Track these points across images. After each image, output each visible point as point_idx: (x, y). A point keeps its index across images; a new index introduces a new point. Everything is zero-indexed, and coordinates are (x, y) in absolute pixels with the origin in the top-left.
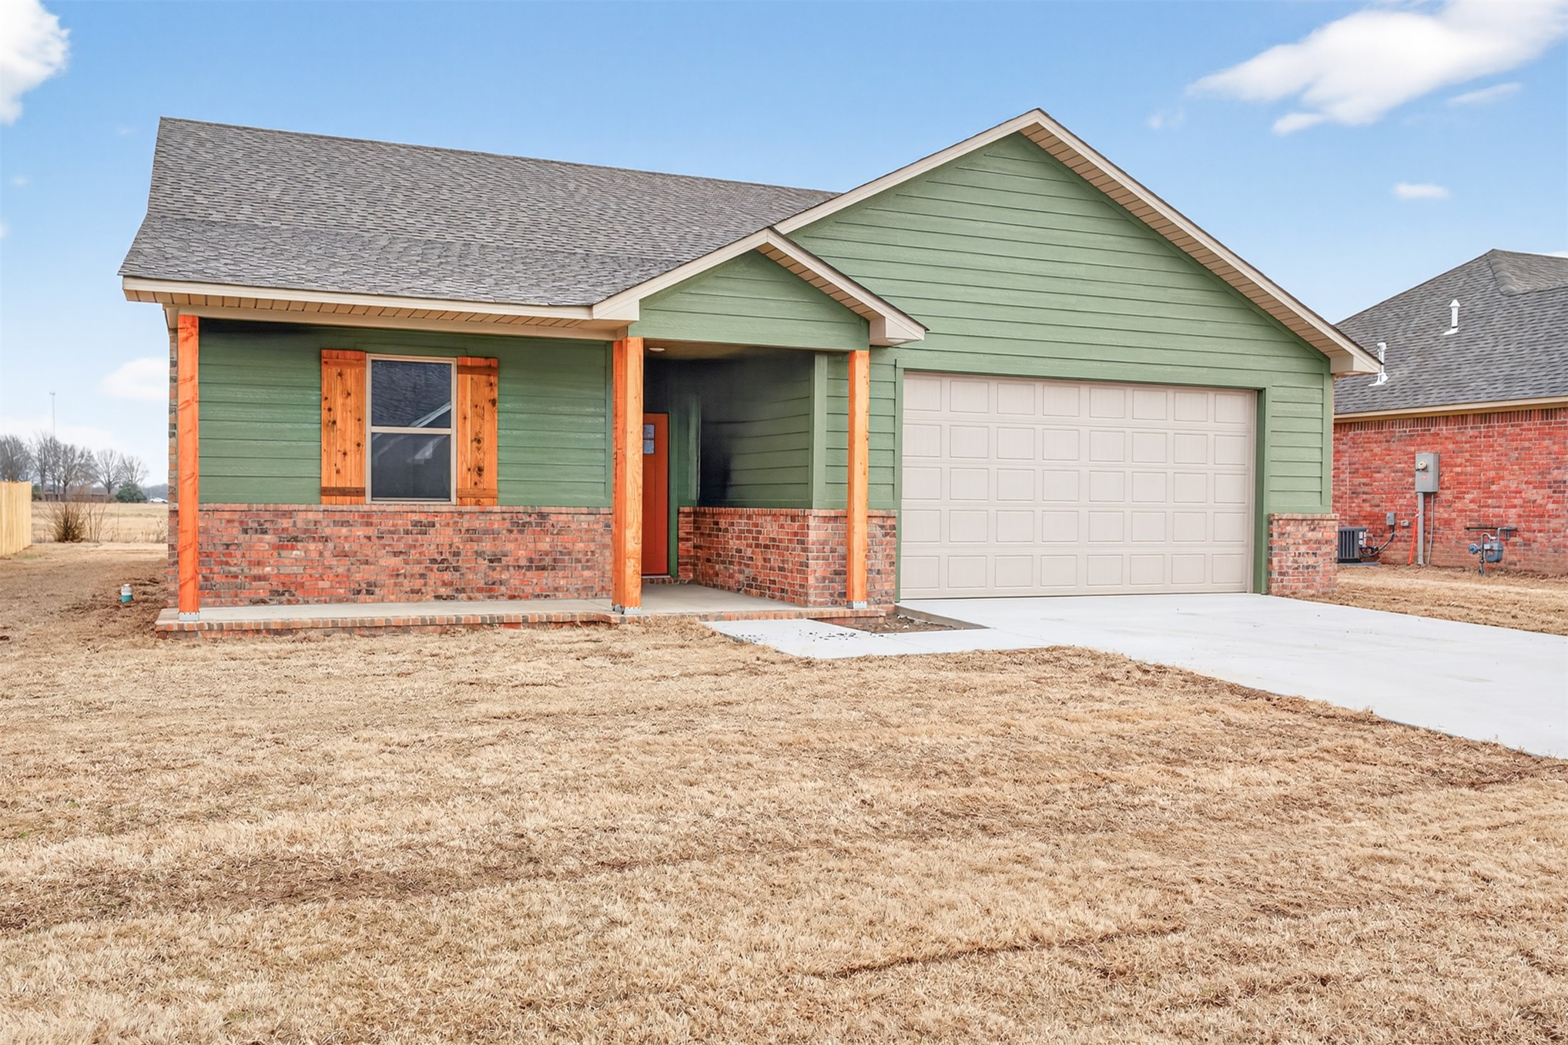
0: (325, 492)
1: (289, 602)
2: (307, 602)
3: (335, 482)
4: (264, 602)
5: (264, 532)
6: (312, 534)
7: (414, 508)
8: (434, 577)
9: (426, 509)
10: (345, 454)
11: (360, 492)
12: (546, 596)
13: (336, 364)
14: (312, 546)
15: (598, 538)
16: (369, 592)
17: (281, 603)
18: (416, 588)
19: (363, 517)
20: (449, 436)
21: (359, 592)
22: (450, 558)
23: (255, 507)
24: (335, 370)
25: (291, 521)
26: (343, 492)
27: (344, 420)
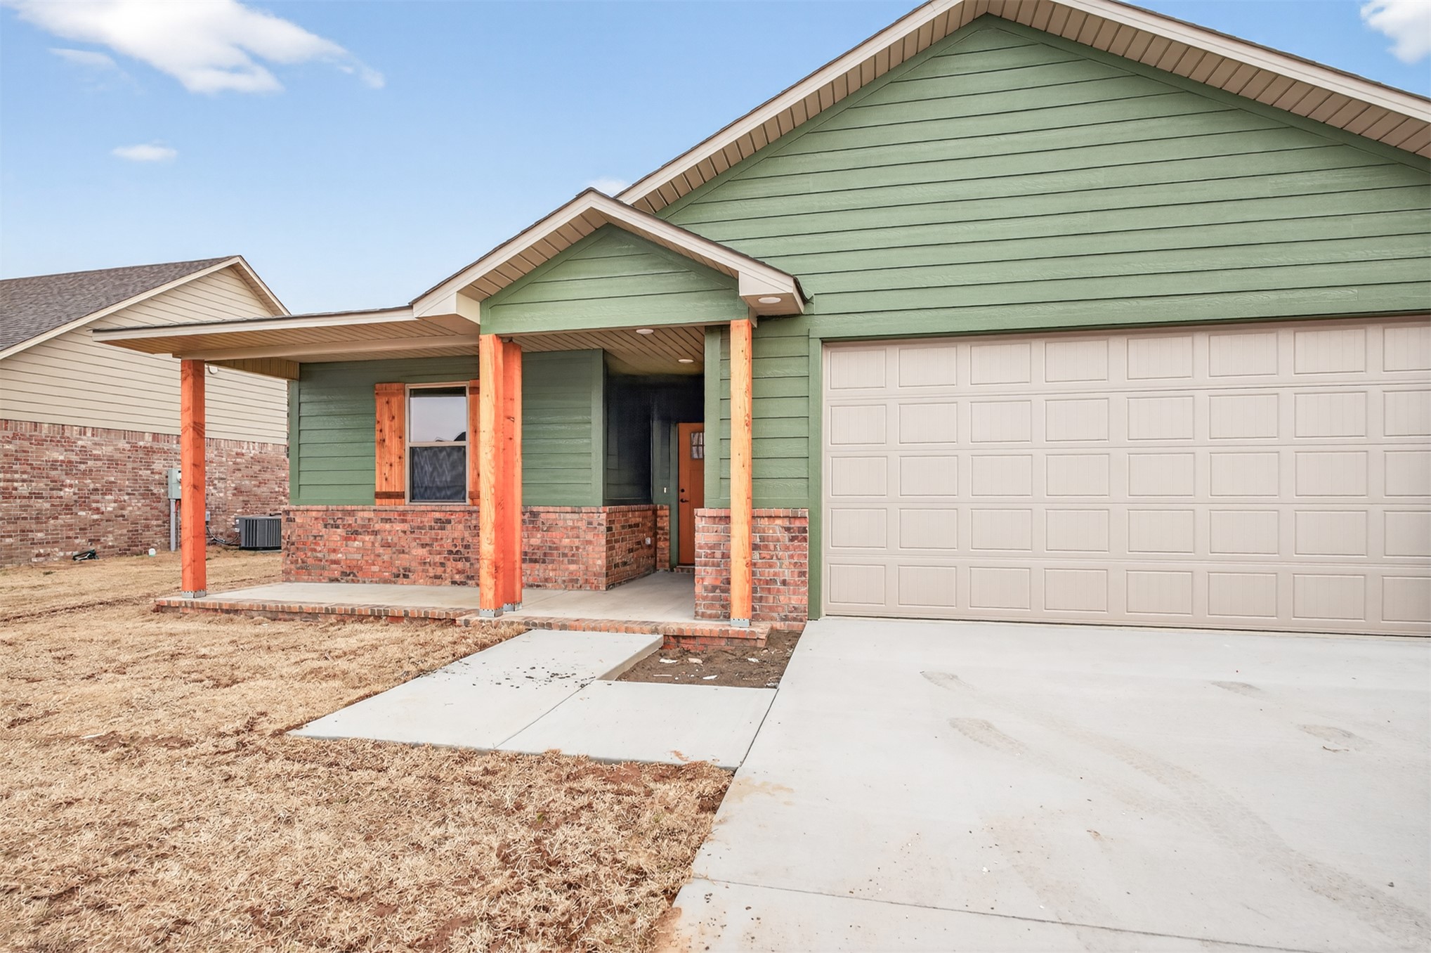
0: (379, 495)
1: (353, 581)
2: (364, 582)
3: (385, 488)
4: (337, 580)
5: (337, 527)
6: (367, 529)
7: (434, 508)
8: (450, 565)
9: (443, 508)
10: (391, 465)
11: (400, 495)
12: (538, 586)
13: (386, 394)
14: (367, 538)
15: (582, 533)
16: (405, 576)
17: (347, 582)
18: (438, 574)
19: (400, 515)
20: (464, 447)
21: (398, 576)
22: (462, 550)
23: (330, 507)
24: (385, 399)
25: (354, 518)
26: (388, 495)
27: (391, 438)
